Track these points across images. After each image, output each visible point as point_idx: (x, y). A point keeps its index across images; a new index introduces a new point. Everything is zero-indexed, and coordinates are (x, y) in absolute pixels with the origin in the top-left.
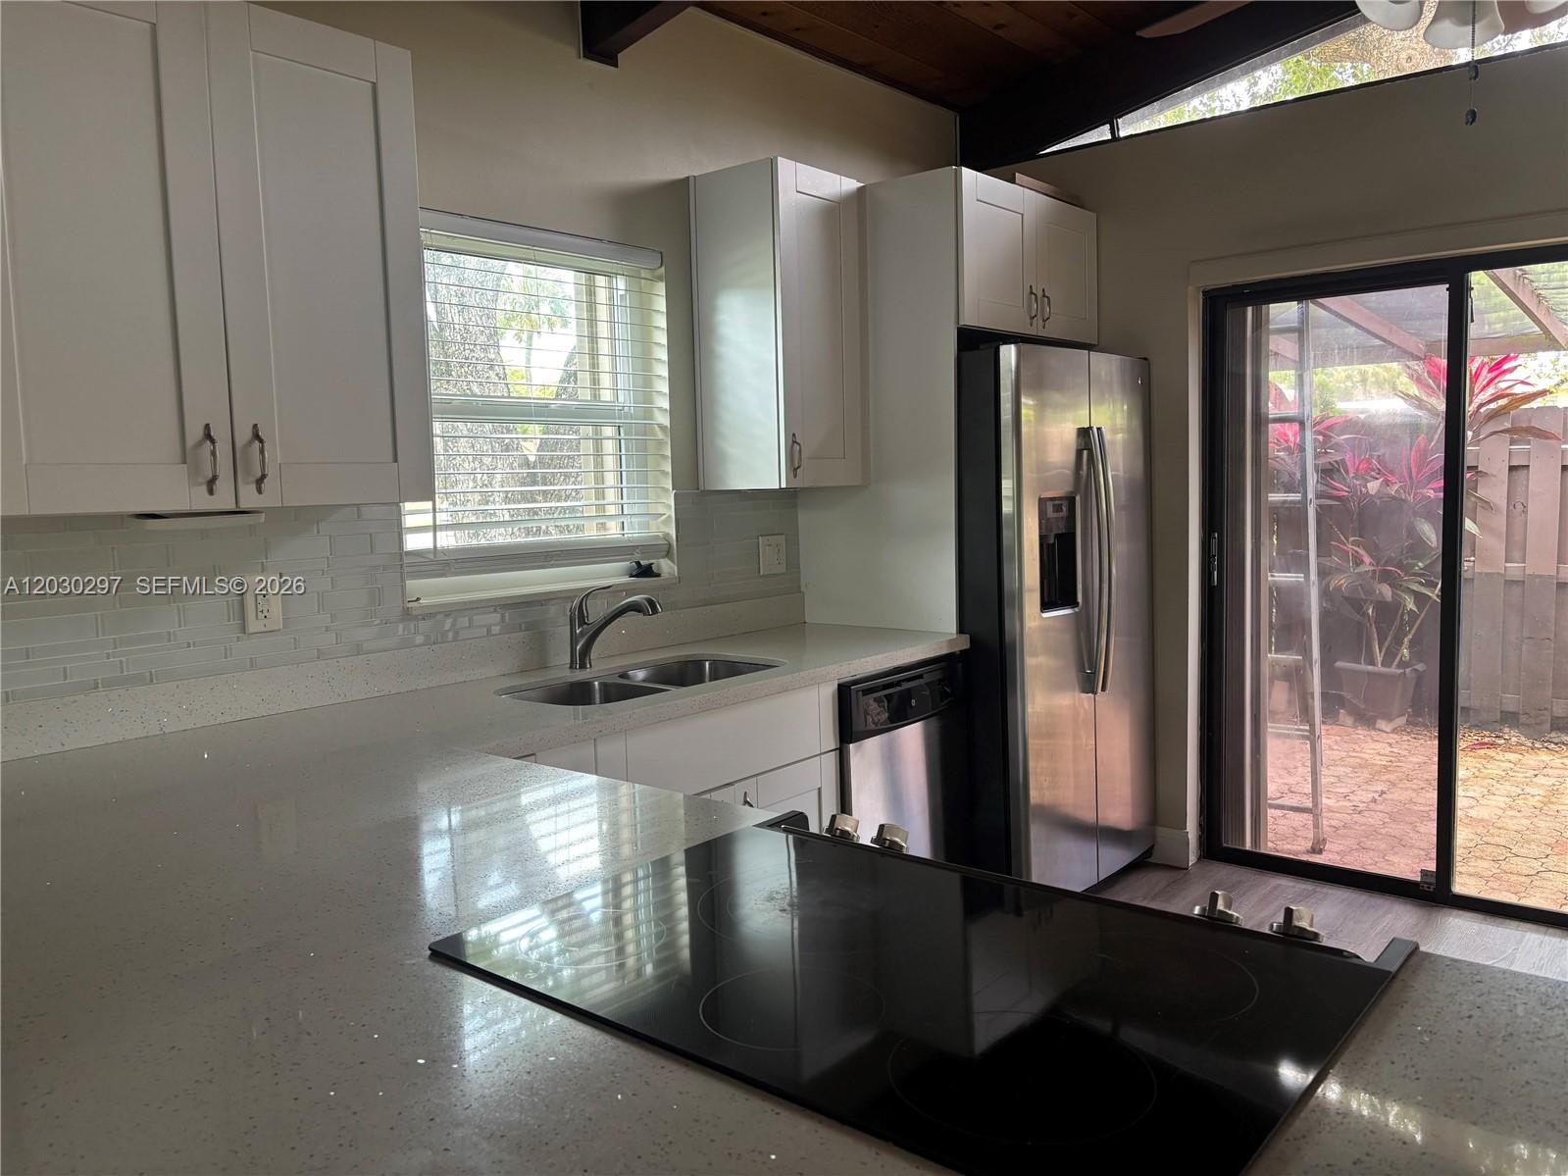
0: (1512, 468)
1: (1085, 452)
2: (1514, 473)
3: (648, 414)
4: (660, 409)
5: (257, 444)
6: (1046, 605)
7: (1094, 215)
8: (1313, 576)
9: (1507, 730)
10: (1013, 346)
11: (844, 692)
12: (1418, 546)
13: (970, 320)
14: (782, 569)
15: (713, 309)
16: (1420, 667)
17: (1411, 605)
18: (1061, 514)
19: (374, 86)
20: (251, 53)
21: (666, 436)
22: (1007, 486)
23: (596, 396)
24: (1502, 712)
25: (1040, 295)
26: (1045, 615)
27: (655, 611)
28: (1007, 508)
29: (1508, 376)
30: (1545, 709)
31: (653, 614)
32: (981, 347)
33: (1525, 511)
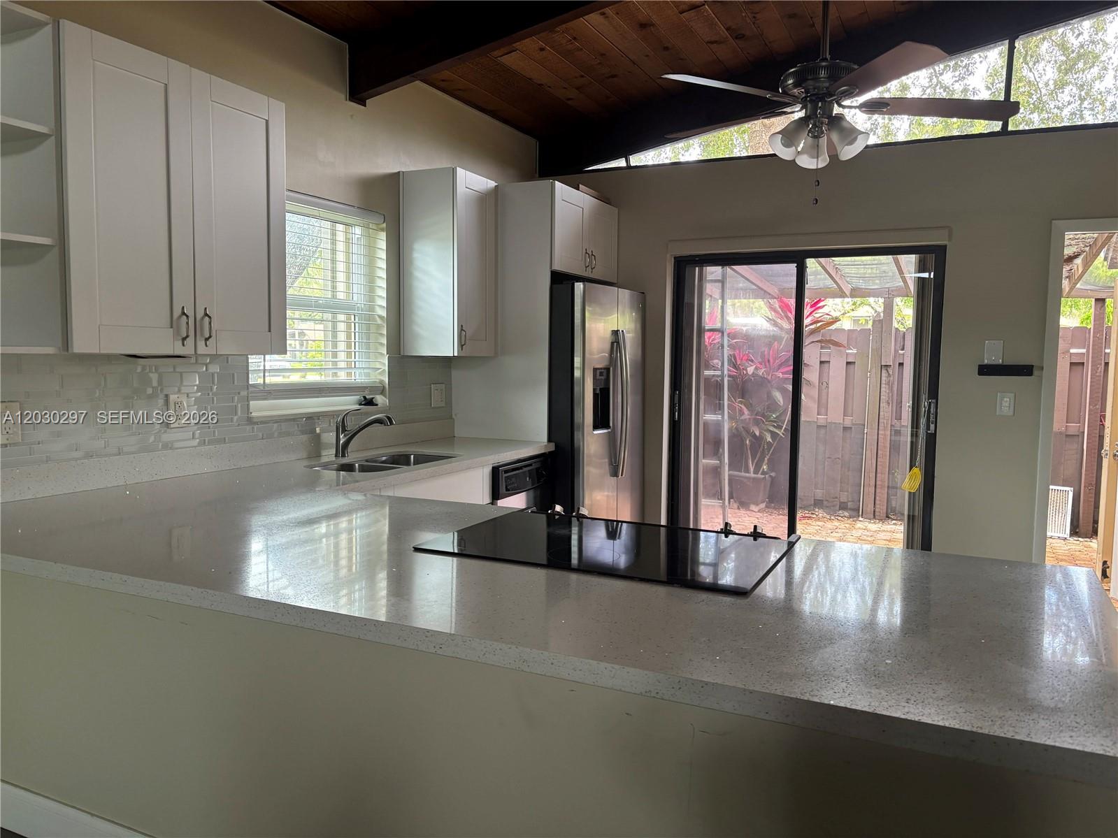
0: (821, 362)
1: (615, 344)
2: (822, 365)
3: (372, 309)
4: (380, 306)
5: (207, 318)
6: (596, 427)
7: (616, 210)
8: (726, 417)
9: (817, 510)
10: (581, 283)
11: (495, 471)
12: (773, 406)
13: (557, 267)
14: (443, 404)
15: (412, 249)
16: (773, 474)
17: (769, 439)
18: (603, 378)
19: (267, 122)
20: (210, 102)
21: (384, 322)
22: (577, 361)
23: (334, 296)
24: (815, 500)
25: (590, 254)
26: (595, 432)
27: (391, 423)
28: (577, 374)
29: (820, 311)
30: (836, 498)
31: (391, 425)
32: (564, 282)
33: (827, 387)
